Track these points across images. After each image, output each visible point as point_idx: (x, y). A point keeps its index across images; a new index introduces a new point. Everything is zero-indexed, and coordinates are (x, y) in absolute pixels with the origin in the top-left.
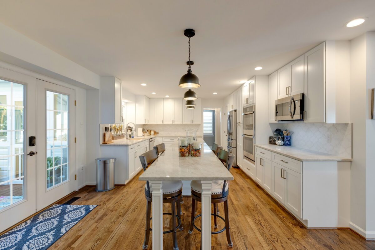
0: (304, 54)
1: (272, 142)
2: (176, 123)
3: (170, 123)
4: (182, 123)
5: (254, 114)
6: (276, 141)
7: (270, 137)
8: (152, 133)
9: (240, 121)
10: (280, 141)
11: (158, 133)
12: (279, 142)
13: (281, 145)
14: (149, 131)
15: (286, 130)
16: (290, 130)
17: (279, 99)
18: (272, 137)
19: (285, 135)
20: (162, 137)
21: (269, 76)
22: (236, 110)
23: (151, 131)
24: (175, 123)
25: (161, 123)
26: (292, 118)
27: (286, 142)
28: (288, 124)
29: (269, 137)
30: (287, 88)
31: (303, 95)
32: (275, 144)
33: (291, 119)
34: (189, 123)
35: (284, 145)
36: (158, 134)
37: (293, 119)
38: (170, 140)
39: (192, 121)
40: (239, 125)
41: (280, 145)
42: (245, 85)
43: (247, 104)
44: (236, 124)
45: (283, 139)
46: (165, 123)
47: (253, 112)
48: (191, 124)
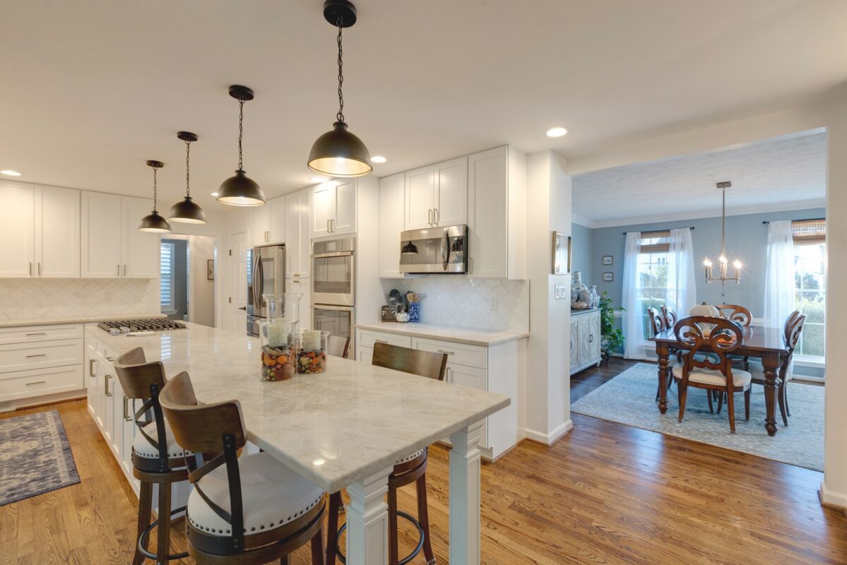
0: (467, 155)
1: (388, 317)
3: (23, 273)
4: (78, 276)
5: (352, 257)
6: (394, 313)
7: (383, 308)
9: (300, 273)
10: (405, 315)
12: (402, 316)
13: (406, 322)
15: (409, 292)
16: (417, 292)
17: (407, 229)
18: (387, 307)
19: (411, 301)
21: (382, 180)
22: (284, 245)
24: (45, 276)
26: (445, 268)
27: (413, 314)
28: (412, 280)
29: (381, 307)
30: (429, 210)
31: (467, 229)
32: (394, 320)
33: (443, 271)
34: (111, 274)
35: (410, 320)
37: (447, 271)
39: (122, 269)
40: (295, 282)
41: (404, 322)
42: (318, 188)
43: (328, 234)
44: (284, 278)
45: (406, 311)
47: (352, 254)
48: (118, 277)
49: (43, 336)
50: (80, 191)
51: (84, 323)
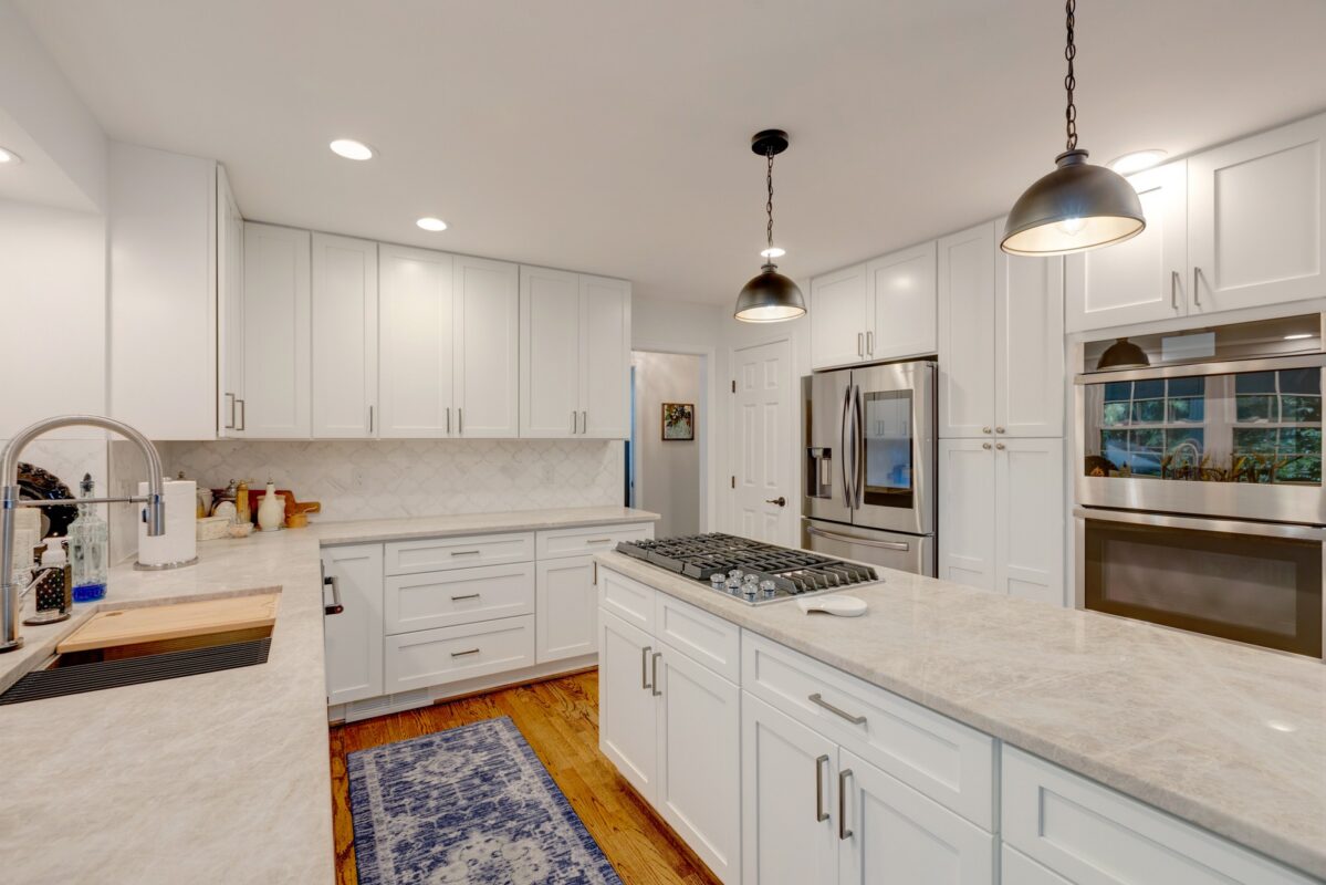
2: (474, 429)
3: (436, 430)
8: (271, 508)
9: (1012, 424)
11: (313, 508)
14: (243, 497)
20: (384, 541)
22: (934, 358)
23: (255, 497)
24: (465, 435)
25: (356, 429)
36: (312, 518)
38: (450, 562)
39: (579, 420)
40: (990, 448)
46: (391, 429)
48: (575, 436)
49: (475, 557)
50: (519, 264)
51: (535, 530)
